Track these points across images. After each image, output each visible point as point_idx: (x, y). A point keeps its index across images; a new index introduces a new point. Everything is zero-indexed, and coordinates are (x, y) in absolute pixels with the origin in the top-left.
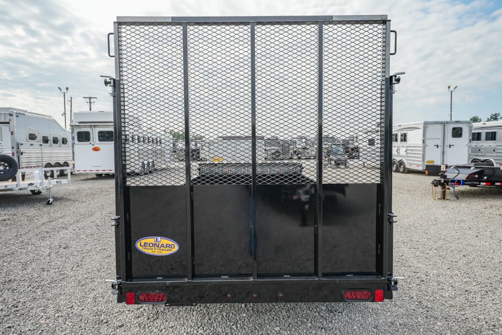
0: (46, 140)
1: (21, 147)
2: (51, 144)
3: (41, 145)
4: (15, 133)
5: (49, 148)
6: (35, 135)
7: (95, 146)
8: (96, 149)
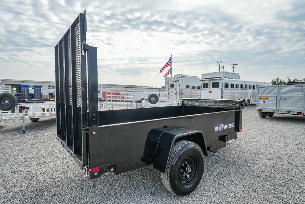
0: (194, 88)
1: (182, 91)
2: (196, 90)
3: (191, 90)
4: (180, 85)
5: (196, 91)
6: (189, 85)
7: (210, 90)
8: (210, 92)
